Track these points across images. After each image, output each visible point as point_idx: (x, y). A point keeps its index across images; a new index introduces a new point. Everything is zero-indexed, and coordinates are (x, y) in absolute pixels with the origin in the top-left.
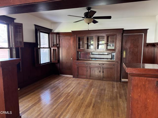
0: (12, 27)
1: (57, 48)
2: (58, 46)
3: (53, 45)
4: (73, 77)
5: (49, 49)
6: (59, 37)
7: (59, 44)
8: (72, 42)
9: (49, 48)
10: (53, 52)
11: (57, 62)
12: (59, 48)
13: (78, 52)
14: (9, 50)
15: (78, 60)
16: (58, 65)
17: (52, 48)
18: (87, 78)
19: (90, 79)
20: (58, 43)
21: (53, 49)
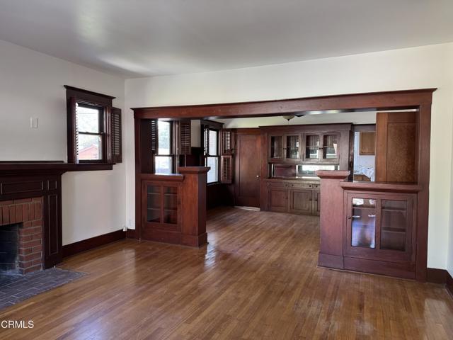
0: (177, 126)
1: (231, 157)
2: (233, 152)
3: (225, 151)
4: (261, 210)
5: (217, 158)
6: (236, 136)
7: (236, 149)
8: (259, 145)
9: (218, 156)
10: (225, 164)
11: (230, 182)
12: (234, 156)
13: (270, 164)
14: (171, 158)
15: (270, 177)
16: (232, 188)
17: (222, 157)
18: (285, 212)
19: (292, 213)
20: (233, 147)
21: (225, 159)
